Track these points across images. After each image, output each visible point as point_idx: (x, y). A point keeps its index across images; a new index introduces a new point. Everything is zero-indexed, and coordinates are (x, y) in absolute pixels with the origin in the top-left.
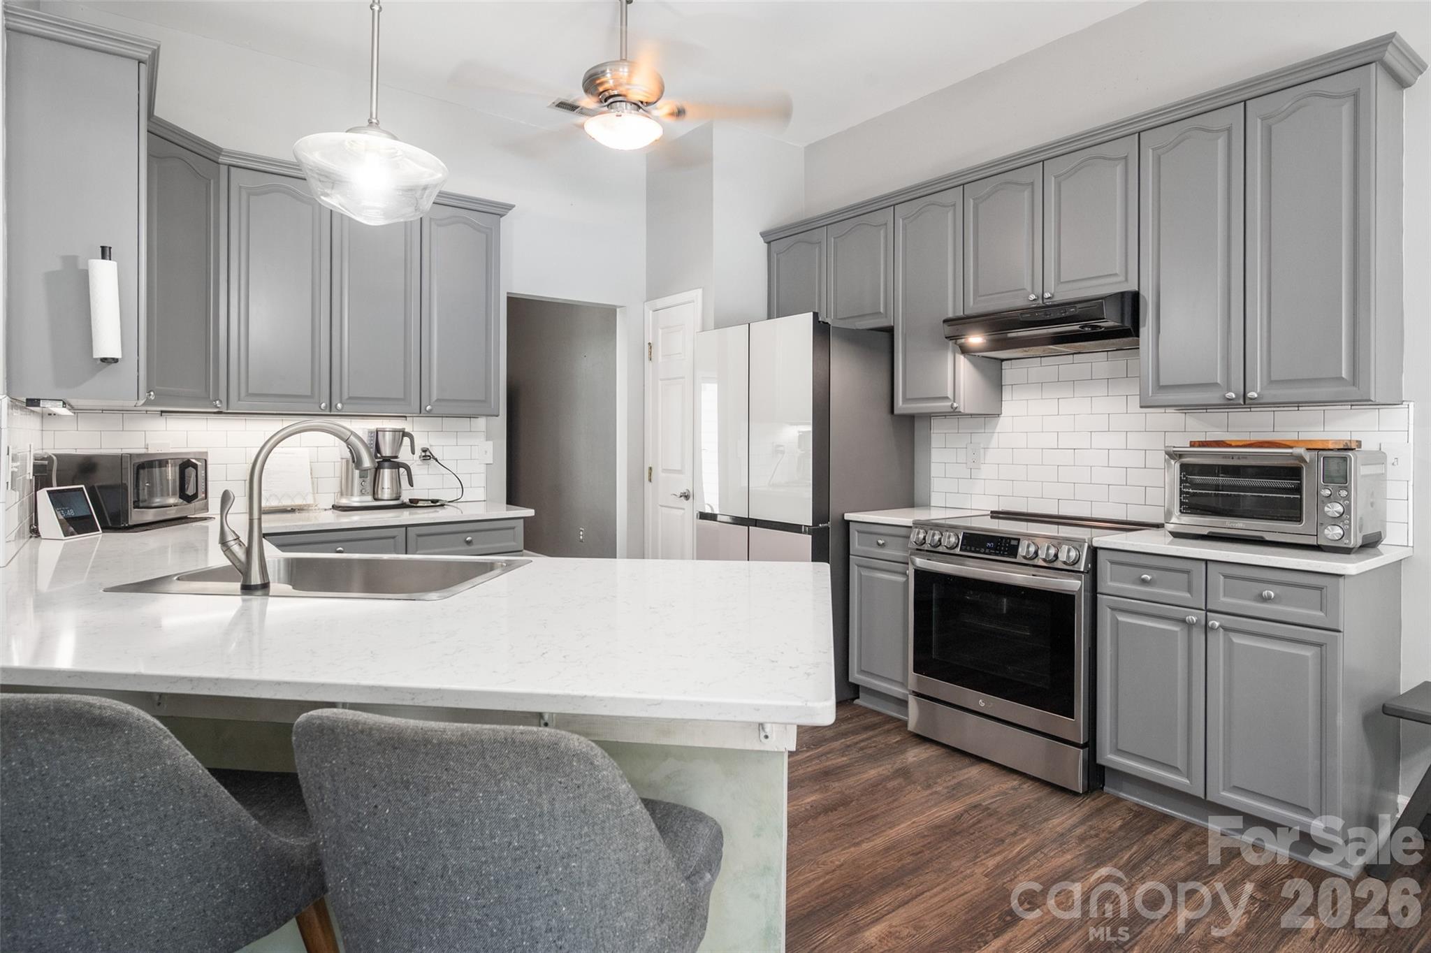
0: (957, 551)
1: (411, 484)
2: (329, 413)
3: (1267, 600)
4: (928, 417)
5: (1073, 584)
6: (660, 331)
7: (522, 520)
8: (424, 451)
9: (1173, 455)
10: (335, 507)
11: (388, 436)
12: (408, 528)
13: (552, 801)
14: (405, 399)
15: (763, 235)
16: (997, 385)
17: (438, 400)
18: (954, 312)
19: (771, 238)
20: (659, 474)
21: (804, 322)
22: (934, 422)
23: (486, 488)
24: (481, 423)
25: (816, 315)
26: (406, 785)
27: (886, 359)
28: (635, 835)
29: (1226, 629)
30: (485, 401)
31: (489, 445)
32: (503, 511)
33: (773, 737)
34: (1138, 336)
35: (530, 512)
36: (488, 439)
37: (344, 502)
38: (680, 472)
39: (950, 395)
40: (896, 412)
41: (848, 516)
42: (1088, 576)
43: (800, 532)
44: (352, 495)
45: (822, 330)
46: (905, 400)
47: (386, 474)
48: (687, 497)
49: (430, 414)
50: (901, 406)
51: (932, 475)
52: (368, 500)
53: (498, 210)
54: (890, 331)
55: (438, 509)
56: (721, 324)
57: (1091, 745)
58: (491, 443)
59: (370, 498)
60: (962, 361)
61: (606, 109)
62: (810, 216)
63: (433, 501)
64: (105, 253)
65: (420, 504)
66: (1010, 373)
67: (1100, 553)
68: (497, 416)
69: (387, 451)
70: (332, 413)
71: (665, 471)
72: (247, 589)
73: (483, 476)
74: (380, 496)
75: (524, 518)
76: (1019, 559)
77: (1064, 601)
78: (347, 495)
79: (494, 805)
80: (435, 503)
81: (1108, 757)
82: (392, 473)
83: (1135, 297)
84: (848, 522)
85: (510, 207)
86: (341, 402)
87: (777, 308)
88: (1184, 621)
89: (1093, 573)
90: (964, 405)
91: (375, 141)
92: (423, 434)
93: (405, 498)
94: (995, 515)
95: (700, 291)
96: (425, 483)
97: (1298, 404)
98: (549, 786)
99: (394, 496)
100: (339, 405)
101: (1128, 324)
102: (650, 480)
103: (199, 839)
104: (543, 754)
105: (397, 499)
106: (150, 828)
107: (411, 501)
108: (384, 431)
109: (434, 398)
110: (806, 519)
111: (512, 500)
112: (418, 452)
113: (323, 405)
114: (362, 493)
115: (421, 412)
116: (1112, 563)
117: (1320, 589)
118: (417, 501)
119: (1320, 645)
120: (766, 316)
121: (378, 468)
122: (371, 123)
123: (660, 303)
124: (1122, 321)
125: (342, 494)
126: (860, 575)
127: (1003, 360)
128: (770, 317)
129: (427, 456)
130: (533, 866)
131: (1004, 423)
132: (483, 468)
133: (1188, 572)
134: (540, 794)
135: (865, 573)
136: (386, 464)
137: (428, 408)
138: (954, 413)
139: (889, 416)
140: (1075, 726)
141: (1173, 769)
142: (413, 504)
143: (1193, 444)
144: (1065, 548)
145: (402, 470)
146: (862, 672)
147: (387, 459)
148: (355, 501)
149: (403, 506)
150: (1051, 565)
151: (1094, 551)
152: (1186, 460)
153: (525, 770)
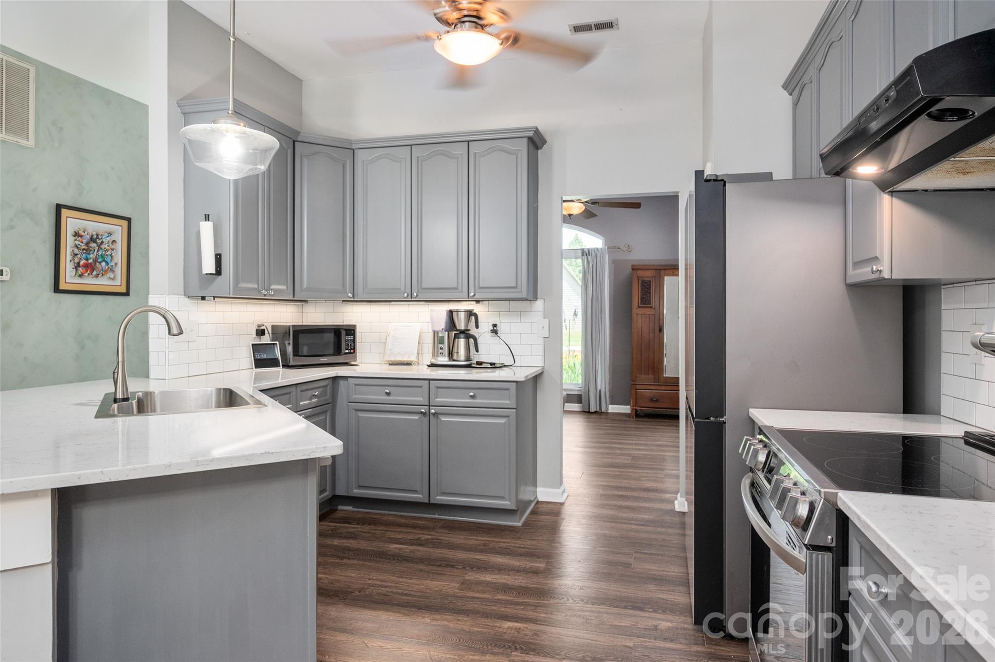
1: (477, 350)
2: (410, 299)
7: (515, 384)
8: (494, 326)
11: (462, 316)
12: (431, 381)
14: (458, 289)
17: (481, 288)
19: (790, 88)
22: (944, 293)
23: (544, 356)
24: (540, 304)
30: (517, 287)
36: (544, 317)
37: (433, 360)
39: (878, 254)
40: (848, 281)
46: (854, 266)
47: (461, 342)
50: (851, 273)
52: (446, 360)
53: (525, 134)
55: (495, 370)
63: (491, 364)
64: (207, 218)
65: (481, 366)
69: (461, 326)
70: (413, 299)
73: (542, 347)
74: (455, 358)
80: (493, 366)
82: (465, 342)
85: (533, 129)
86: (417, 292)
93: (474, 361)
99: (466, 358)
100: (415, 294)
105: (468, 361)
107: (478, 363)
108: (457, 311)
109: (479, 285)
113: (406, 294)
114: (443, 355)
115: (469, 297)
118: (481, 363)
121: (455, 338)
132: (541, 341)
136: (462, 335)
137: (473, 294)
142: (478, 365)
145: (471, 340)
147: (462, 332)
148: (439, 360)
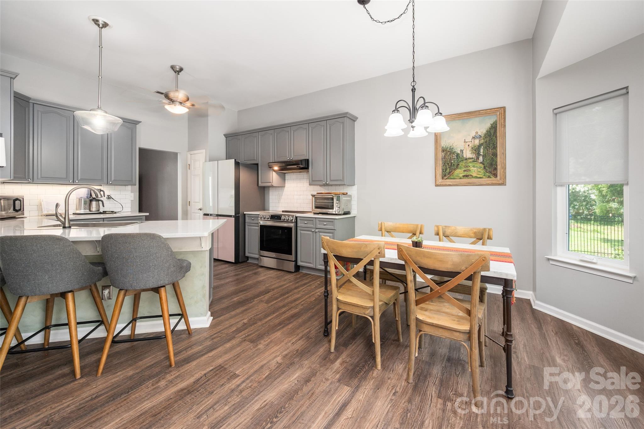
0: (269, 219)
1: (103, 206)
2: (73, 184)
3: (325, 225)
4: (269, 187)
5: (292, 225)
6: (192, 161)
7: (145, 217)
8: (108, 196)
9: (313, 196)
10: (73, 214)
12: (104, 219)
13: (153, 244)
14: (102, 180)
15: (224, 135)
16: (284, 179)
17: (114, 180)
18: (272, 161)
19: (227, 136)
20: (192, 203)
21: (232, 161)
22: (270, 188)
23: (131, 208)
24: (129, 187)
25: (235, 160)
26: (126, 243)
27: (256, 172)
28: (168, 250)
29: (319, 232)
30: (132, 181)
31: (132, 194)
32: (138, 214)
33: (204, 248)
34: (308, 169)
35: (148, 214)
36: (132, 192)
37: (78, 212)
38: (199, 202)
39: (271, 182)
40: (259, 186)
41: (245, 213)
42: (295, 223)
43: (232, 217)
44: (81, 210)
45: (237, 164)
46: (261, 183)
47: (94, 203)
48: (201, 210)
49: (111, 184)
50: (260, 184)
51: (270, 202)
52: (87, 211)
53: (136, 123)
54: (257, 164)
55: (114, 214)
56: (211, 160)
57: (296, 261)
58: (133, 194)
59: (88, 211)
60: (274, 173)
61: (172, 103)
62: (237, 132)
65: (107, 212)
66: (287, 176)
67: (298, 218)
68: (136, 185)
71: (194, 202)
72: (64, 227)
73: (130, 204)
74: (92, 210)
75: (146, 216)
76: (282, 220)
77: (290, 229)
78: (79, 209)
79: (143, 245)
80: (112, 212)
81: (300, 263)
82: (96, 203)
83: (308, 160)
84: (245, 214)
85: (140, 122)
86: (78, 180)
87: (228, 157)
88: (311, 231)
89: (296, 222)
90: (274, 184)
91: (99, 113)
92: (108, 190)
93: (101, 211)
94: (283, 211)
95: (205, 150)
96: (108, 206)
97: (340, 185)
98: (152, 242)
99: (97, 210)
100: (77, 181)
101: (307, 167)
102: (189, 205)
103: (77, 263)
104: (152, 236)
105: (98, 211)
106: (67, 260)
107: (103, 211)
109: (113, 179)
110: (233, 213)
111: (140, 210)
112: (106, 196)
113: (71, 181)
114: (85, 209)
115: (108, 183)
116: (300, 220)
117: (333, 222)
118: (106, 212)
119: (333, 233)
120: (225, 158)
121: (91, 201)
122: (98, 107)
123: (192, 152)
124: (306, 166)
125: (77, 209)
126: (248, 228)
127: (285, 173)
128: (226, 159)
129: (109, 197)
130: (150, 255)
131: (286, 189)
132: (130, 202)
133: (313, 221)
134: (151, 243)
135: (249, 227)
136: (94, 200)
137: (110, 182)
138: (272, 186)
139: (257, 187)
140: (292, 257)
141: (310, 263)
142: (104, 212)
143: (317, 193)
144: (290, 217)
145: (100, 202)
146: (249, 253)
147: (94, 198)
148: (82, 211)
149: (101, 213)
150: (287, 222)
151: (296, 217)
152: (315, 196)
153: (148, 239)
